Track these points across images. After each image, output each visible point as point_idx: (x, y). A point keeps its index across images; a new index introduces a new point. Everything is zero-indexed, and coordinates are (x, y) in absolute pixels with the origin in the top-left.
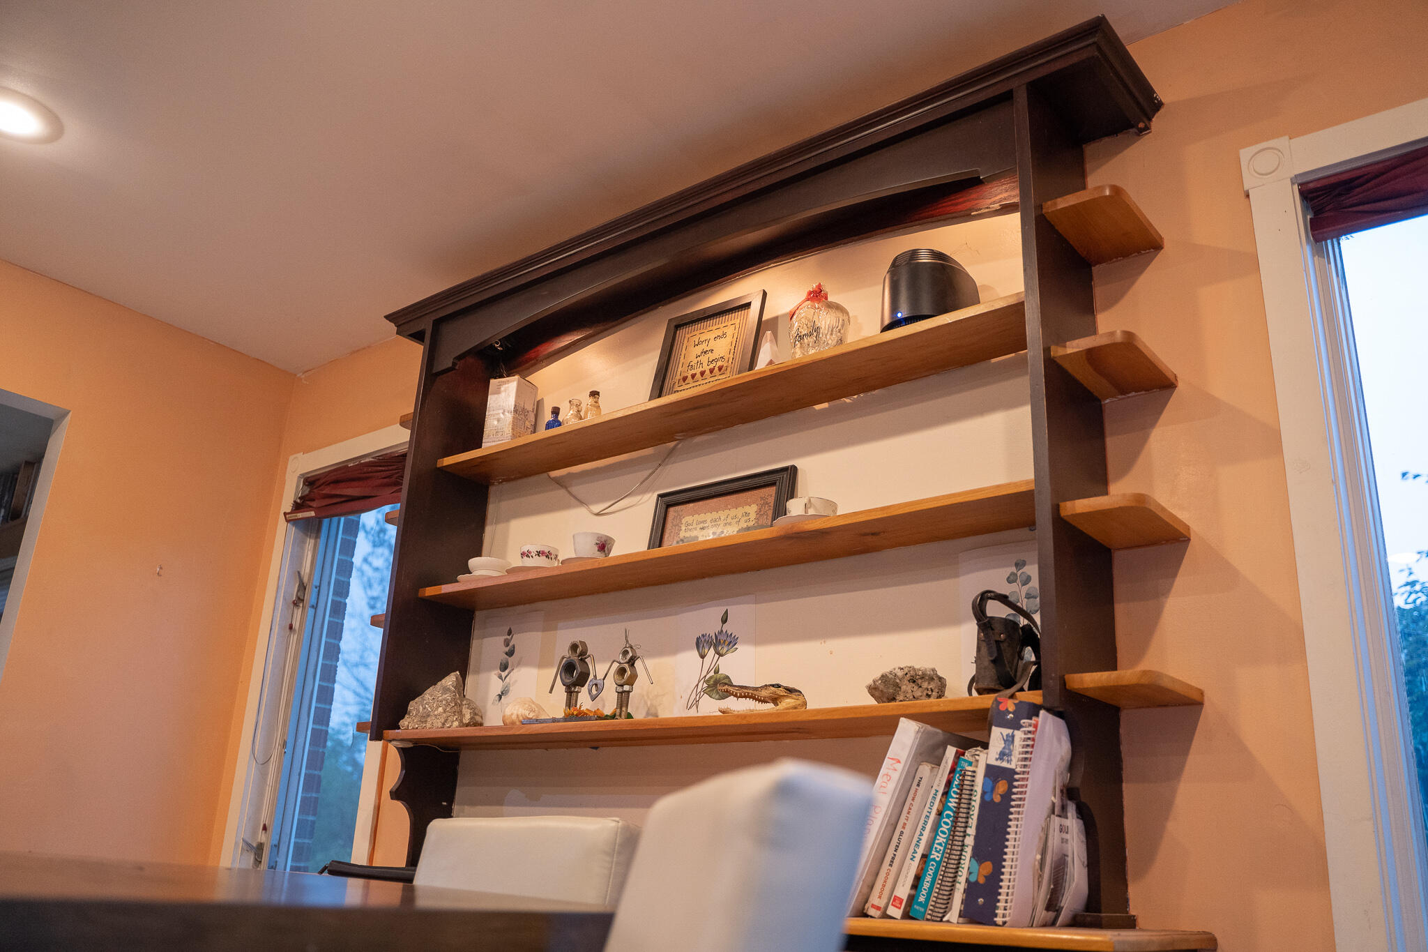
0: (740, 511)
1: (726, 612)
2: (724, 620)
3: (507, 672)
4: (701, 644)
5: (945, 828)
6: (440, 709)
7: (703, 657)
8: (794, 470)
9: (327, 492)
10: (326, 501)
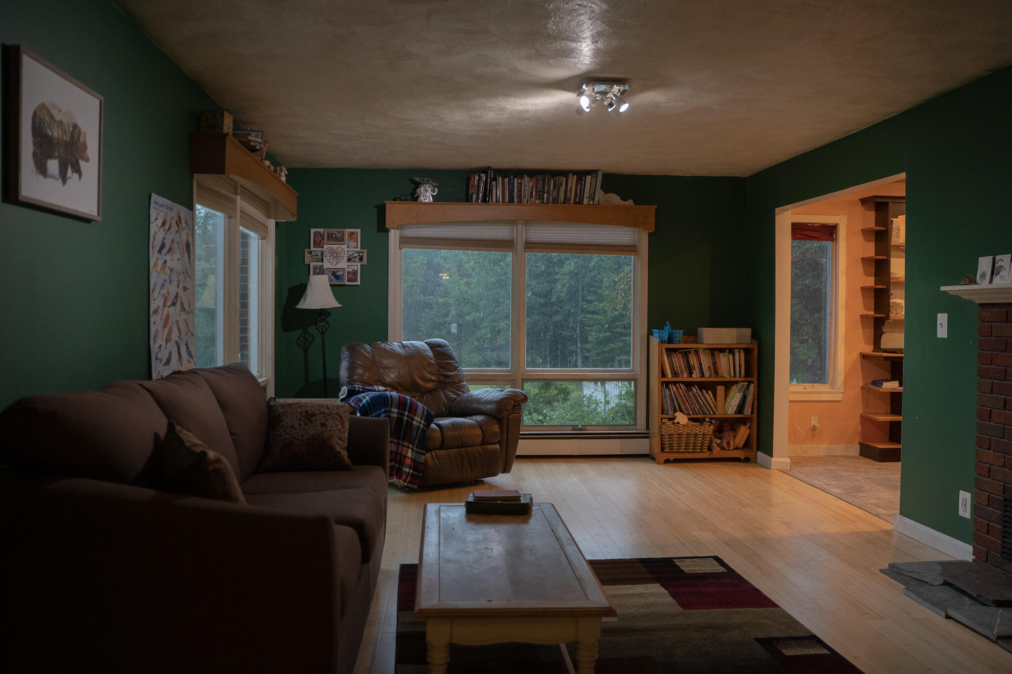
9: (803, 233)
10: (802, 236)
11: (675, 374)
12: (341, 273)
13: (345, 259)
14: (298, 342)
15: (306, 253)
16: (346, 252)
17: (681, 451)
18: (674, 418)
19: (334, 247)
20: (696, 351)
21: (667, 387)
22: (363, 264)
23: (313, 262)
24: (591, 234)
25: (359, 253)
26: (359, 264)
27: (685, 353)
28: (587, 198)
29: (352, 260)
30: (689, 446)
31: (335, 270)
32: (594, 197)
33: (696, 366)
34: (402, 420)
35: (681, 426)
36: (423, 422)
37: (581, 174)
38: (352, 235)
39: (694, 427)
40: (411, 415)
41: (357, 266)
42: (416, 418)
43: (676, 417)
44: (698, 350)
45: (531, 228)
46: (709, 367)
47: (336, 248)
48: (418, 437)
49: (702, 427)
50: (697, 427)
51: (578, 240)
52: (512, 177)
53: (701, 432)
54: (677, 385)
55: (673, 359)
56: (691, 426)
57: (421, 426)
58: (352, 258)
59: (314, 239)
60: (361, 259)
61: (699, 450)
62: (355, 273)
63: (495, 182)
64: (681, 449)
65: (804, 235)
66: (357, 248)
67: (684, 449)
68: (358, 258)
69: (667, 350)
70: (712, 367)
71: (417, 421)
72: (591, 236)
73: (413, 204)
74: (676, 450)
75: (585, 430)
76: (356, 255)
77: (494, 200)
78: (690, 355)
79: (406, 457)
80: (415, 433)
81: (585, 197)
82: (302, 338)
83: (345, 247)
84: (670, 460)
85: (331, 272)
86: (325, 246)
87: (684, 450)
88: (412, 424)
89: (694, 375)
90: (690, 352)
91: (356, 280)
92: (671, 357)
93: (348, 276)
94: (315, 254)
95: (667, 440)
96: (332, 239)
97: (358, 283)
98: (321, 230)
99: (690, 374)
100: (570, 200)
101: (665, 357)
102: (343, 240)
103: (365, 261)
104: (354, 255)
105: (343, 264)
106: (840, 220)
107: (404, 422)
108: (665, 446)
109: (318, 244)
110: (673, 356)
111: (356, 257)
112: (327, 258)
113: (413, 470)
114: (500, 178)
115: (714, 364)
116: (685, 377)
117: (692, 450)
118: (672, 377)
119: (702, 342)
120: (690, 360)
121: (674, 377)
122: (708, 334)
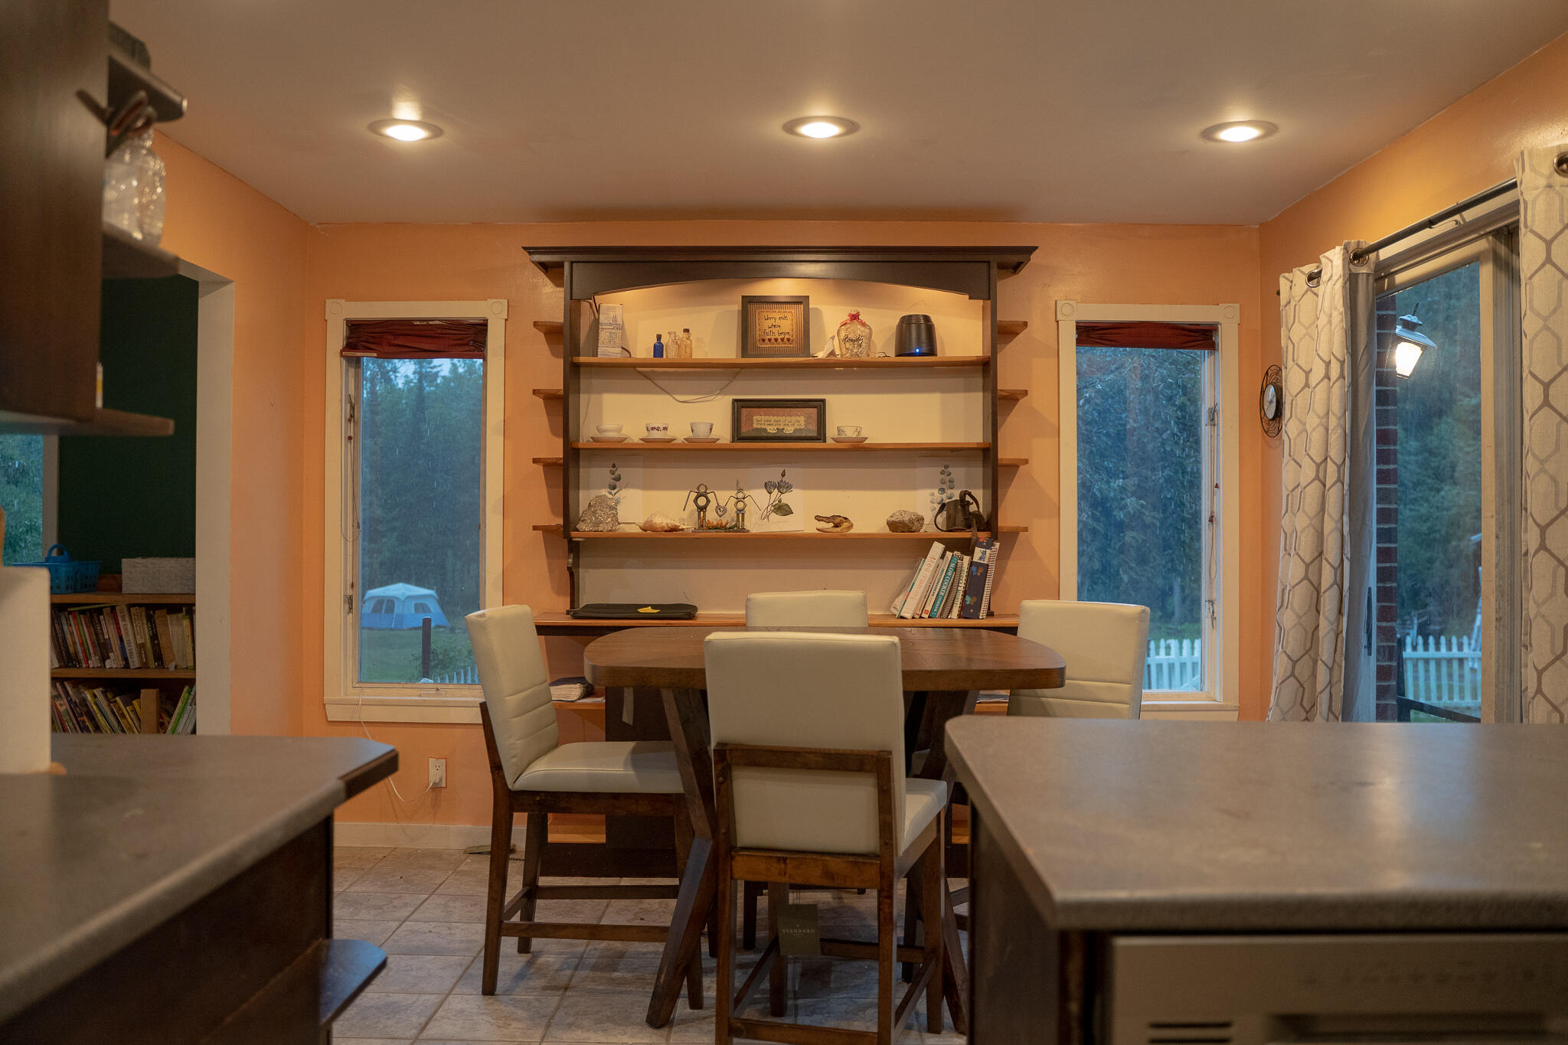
0: (793, 419)
1: (784, 471)
2: (783, 475)
3: (616, 490)
4: (768, 487)
5: (946, 583)
6: (610, 519)
7: (770, 493)
8: (823, 401)
9: (397, 342)
10: (395, 349)
20: (114, 612)
27: (93, 615)
33: (115, 643)
44: (116, 609)
46: (142, 646)
55: (65, 627)
65: (398, 345)
70: (149, 645)
78: (101, 618)
89: (108, 664)
90: (100, 611)
92: (61, 624)
99: (103, 661)
106: (491, 310)
110: (64, 621)
115: (154, 637)
116: (91, 668)
118: (60, 667)
119: (124, 590)
120: (101, 629)
121: (66, 667)
122: (131, 572)
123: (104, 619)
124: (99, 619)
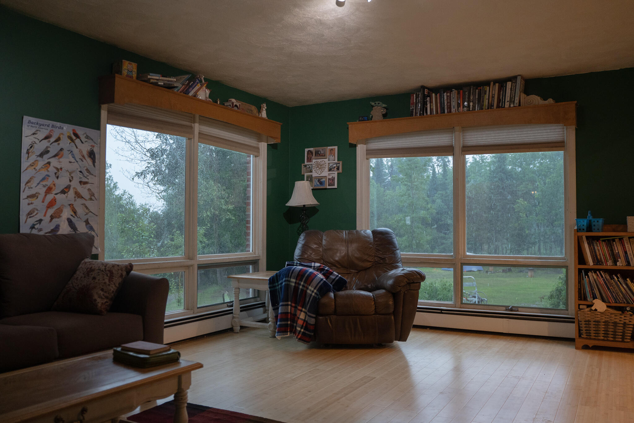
11: (597, 261)
12: (324, 180)
13: (327, 169)
14: (298, 231)
15: (303, 166)
16: (327, 164)
17: (599, 338)
18: (592, 306)
19: (319, 160)
20: (621, 239)
21: (586, 274)
22: (339, 172)
23: (307, 172)
24: (520, 134)
25: (337, 164)
26: (336, 173)
27: (609, 241)
28: (508, 101)
29: (333, 169)
30: (608, 334)
31: (319, 178)
32: (514, 100)
33: (622, 254)
34: (298, 288)
35: (599, 313)
36: (315, 291)
37: (502, 82)
38: (332, 151)
39: (613, 316)
40: (306, 285)
41: (335, 174)
42: (310, 288)
43: (594, 303)
44: (622, 238)
45: (467, 134)
47: (321, 161)
48: (310, 302)
49: (623, 317)
50: (616, 316)
51: (509, 141)
52: (442, 93)
53: (620, 321)
54: (598, 272)
55: (596, 247)
56: (609, 314)
57: (313, 294)
58: (332, 168)
59: (307, 157)
60: (338, 169)
61: (621, 340)
62: (333, 179)
63: (429, 98)
64: (600, 336)
66: (335, 160)
67: (603, 336)
68: (336, 168)
69: (587, 238)
71: (310, 290)
72: (521, 137)
73: (368, 123)
74: (594, 337)
75: (518, 311)
76: (335, 165)
77: (429, 113)
78: (614, 243)
79: (298, 318)
80: (307, 300)
81: (506, 101)
82: (301, 228)
83: (326, 160)
84: (589, 347)
85: (318, 179)
86: (314, 161)
87: (603, 338)
88: (306, 292)
89: (618, 264)
90: (614, 240)
91: (334, 185)
92: (593, 246)
93: (329, 182)
94: (309, 167)
95: (583, 326)
96: (318, 155)
97: (336, 186)
98: (311, 149)
99: (615, 262)
100: (493, 106)
101: (586, 246)
102: (325, 156)
103: (340, 171)
104: (334, 166)
105: (325, 173)
107: (300, 290)
108: (582, 332)
109: (309, 160)
110: (595, 245)
111: (335, 167)
112: (315, 169)
113: (304, 329)
114: (434, 95)
116: (609, 265)
117: (612, 339)
118: (593, 265)
119: (629, 230)
120: (614, 248)
121: (597, 265)
122: (632, 222)
123: (616, 244)
124: (613, 244)
